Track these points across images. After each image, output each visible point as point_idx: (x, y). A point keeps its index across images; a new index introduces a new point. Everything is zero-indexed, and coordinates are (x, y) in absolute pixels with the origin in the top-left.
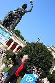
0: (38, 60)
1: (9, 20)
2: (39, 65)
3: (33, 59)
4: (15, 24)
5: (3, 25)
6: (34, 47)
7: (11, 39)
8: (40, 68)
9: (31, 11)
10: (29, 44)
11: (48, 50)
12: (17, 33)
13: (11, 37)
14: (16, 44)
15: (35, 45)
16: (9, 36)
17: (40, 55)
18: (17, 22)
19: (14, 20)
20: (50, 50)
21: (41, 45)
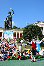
0: (33, 33)
1: (7, 25)
2: (36, 35)
3: (31, 34)
5: (6, 29)
6: (28, 29)
7: (14, 33)
8: (37, 36)
9: (14, 13)
10: (24, 29)
11: (35, 25)
12: (15, 28)
14: (18, 34)
15: (27, 27)
16: (12, 32)
17: (33, 30)
18: (11, 23)
19: (9, 23)
20: (36, 25)
21: (30, 25)
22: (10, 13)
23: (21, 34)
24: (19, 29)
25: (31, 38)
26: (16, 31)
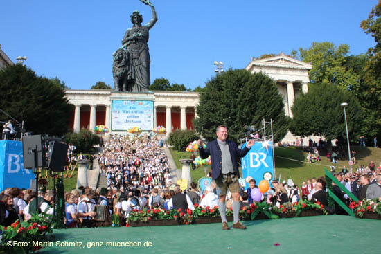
0: (246, 109)
1: (127, 72)
2: (256, 117)
3: (235, 114)
4: (144, 72)
5: (121, 90)
6: (220, 89)
7: (159, 108)
8: (264, 122)
9: (156, 20)
10: (203, 90)
11: (253, 72)
12: (162, 85)
13: (157, 104)
14: (176, 111)
15: (217, 82)
16: (150, 105)
17: (243, 96)
18: (144, 64)
19: (136, 62)
20: (256, 70)
21: (231, 72)
22: (137, 19)
23: (190, 112)
24: (182, 89)
25: (237, 130)
26: (168, 101)
